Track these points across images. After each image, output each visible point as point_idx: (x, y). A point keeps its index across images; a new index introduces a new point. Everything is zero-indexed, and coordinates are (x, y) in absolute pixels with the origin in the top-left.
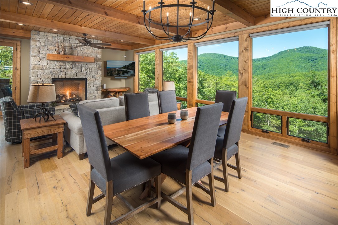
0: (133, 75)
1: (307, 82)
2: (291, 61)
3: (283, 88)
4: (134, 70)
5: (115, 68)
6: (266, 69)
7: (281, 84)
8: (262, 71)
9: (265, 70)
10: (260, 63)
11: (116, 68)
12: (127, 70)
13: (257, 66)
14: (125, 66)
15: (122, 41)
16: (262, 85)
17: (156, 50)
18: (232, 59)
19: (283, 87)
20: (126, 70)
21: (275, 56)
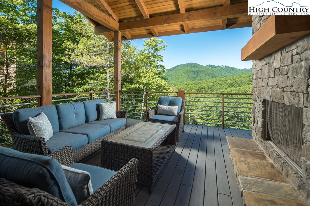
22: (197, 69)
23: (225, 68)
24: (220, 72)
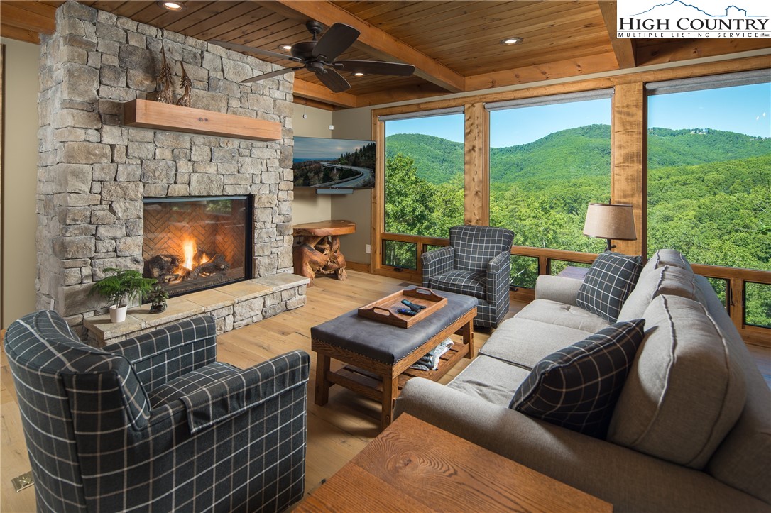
0: (371, 184)
1: (603, 196)
2: (571, 153)
3: (558, 209)
4: (373, 168)
5: (317, 162)
6: (525, 170)
7: (555, 201)
8: (516, 174)
9: (523, 171)
10: (513, 157)
11: (322, 161)
12: (354, 168)
13: (507, 163)
14: (348, 156)
15: (359, 74)
16: (537, 204)
17: (467, 106)
18: (457, 147)
19: (559, 206)
20: (349, 167)
21: (540, 143)
23: (704, 136)
24: (687, 149)
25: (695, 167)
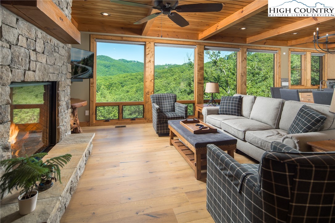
0: (92, 76)
4: (92, 67)
5: (72, 62)
12: (86, 67)
14: (84, 60)
17: (147, 43)
22: (108, 63)
23: (136, 63)
24: (132, 67)
25: (134, 74)
